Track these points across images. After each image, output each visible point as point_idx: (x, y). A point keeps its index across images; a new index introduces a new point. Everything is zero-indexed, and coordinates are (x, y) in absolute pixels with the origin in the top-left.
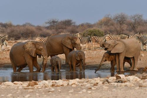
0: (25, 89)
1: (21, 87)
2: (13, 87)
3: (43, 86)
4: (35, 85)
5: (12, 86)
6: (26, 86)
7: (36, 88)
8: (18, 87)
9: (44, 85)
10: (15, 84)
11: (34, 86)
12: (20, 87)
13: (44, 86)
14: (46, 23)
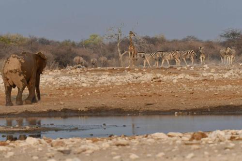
0: (186, 144)
1: (179, 142)
2: (167, 142)
3: (215, 140)
4: (203, 137)
5: (165, 139)
6: (188, 139)
7: (204, 142)
8: (174, 141)
9: (218, 137)
10: (169, 136)
11: (200, 139)
12: (177, 142)
13: (217, 139)
14: (221, 36)
